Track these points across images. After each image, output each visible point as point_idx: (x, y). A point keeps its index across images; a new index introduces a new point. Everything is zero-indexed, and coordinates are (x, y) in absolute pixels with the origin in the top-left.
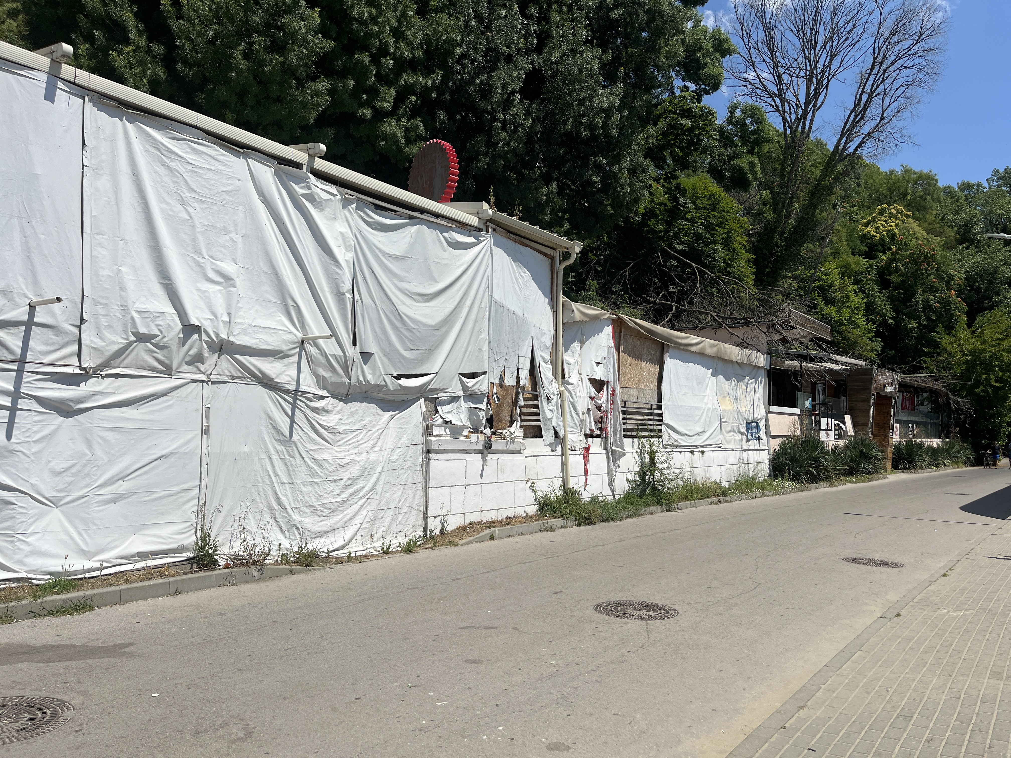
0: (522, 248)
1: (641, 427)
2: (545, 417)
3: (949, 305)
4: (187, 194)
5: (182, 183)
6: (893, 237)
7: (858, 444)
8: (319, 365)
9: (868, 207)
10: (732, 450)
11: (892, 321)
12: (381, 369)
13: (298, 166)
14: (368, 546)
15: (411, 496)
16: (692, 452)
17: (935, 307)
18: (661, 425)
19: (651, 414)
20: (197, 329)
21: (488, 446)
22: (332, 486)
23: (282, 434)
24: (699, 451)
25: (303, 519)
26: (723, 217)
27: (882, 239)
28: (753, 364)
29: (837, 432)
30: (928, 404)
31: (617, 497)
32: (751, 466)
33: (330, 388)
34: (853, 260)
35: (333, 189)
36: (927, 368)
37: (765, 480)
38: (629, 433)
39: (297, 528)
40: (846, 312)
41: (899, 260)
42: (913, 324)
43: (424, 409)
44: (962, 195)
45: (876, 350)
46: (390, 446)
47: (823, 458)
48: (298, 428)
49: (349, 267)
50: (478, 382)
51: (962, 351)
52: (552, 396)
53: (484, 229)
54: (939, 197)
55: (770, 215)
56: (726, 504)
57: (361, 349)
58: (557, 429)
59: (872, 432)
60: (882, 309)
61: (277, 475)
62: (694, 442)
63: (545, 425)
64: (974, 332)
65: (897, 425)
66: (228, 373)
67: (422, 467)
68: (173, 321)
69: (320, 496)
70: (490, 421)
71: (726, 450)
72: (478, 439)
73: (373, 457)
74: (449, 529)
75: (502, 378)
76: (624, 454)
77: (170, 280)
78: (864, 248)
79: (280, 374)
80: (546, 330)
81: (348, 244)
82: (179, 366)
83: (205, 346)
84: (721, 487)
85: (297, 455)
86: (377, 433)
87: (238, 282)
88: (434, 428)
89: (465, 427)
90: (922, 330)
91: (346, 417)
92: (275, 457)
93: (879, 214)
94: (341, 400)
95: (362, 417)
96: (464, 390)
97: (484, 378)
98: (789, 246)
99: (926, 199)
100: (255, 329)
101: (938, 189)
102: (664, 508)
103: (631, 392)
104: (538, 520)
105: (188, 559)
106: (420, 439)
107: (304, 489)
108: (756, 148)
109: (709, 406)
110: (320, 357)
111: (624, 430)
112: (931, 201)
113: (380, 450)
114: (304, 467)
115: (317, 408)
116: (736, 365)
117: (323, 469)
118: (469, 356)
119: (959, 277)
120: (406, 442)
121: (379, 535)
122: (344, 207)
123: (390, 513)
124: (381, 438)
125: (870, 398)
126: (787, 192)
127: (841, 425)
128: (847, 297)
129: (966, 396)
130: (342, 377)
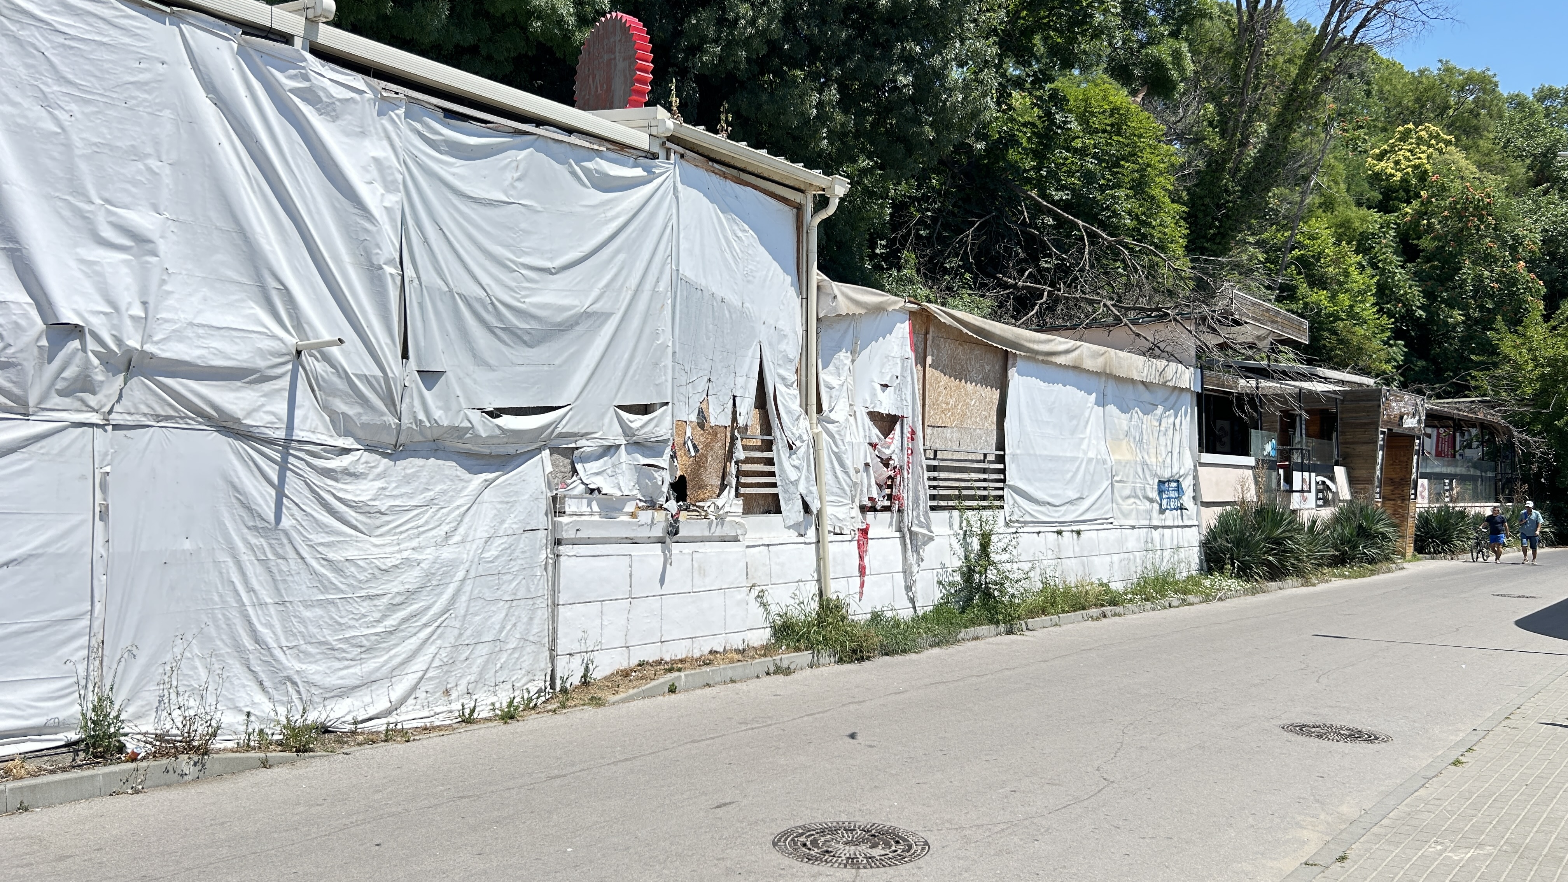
0: (738, 188)
1: (964, 492)
2: (785, 478)
3: (1514, 285)
4: (53, 88)
5: (44, 68)
6: (1423, 176)
7: (1355, 514)
8: (333, 392)
9: (1384, 130)
10: (1133, 527)
11: (1421, 312)
12: (461, 399)
13: (287, 39)
14: (438, 710)
15: (525, 620)
16: (1059, 533)
17: (1492, 288)
18: (1002, 489)
19: (984, 471)
20: (76, 331)
21: (673, 531)
22: (364, 607)
23: (260, 516)
24: (1072, 531)
25: (304, 667)
26: (1134, 145)
27: (1404, 180)
28: (1171, 384)
29: (1320, 495)
30: (1478, 447)
31: (920, 613)
32: (1167, 553)
33: (360, 434)
34: (1355, 214)
35: (358, 81)
36: (1476, 388)
37: (1190, 578)
38: (943, 503)
39: (294, 683)
40: (1344, 299)
41: (1433, 214)
42: (1458, 316)
43: (549, 468)
44: (1540, 108)
45: (1395, 360)
46: (482, 533)
47: (1290, 538)
48: (292, 505)
49: (392, 220)
50: (651, 420)
51: (1535, 359)
52: (798, 443)
53: (662, 154)
54: (1500, 110)
55: (1215, 142)
56: (1117, 619)
57: (418, 365)
58: (807, 499)
59: (1379, 493)
60: (1406, 293)
61: (250, 590)
62: (1063, 515)
63: (786, 491)
64: (1554, 328)
65: (1423, 483)
66: (146, 411)
67: (546, 569)
68: (26, 315)
69: (340, 624)
70: (679, 488)
71: (1122, 527)
72: (653, 519)
73: (447, 553)
74: (597, 674)
75: (702, 414)
76: (931, 539)
77: (17, 242)
78: (1377, 195)
79: (255, 410)
80: (787, 330)
81: (390, 178)
82: (44, 398)
83: (96, 361)
84: (1108, 591)
85: (292, 554)
86: (457, 512)
87: (162, 246)
88: (568, 501)
89: (627, 498)
90: (1470, 327)
91: (394, 485)
92: (246, 558)
93: (1400, 140)
94: (384, 455)
95: (428, 483)
96: (625, 434)
97: (665, 411)
98: (1246, 191)
99: (1479, 114)
100: (201, 331)
101: (1499, 98)
102: (1002, 628)
103: (948, 433)
104: (765, 655)
105: (68, 745)
106: (541, 520)
107: (307, 614)
108: (1185, 28)
109: (1091, 455)
110: (335, 379)
111: (933, 497)
112: (1488, 118)
113: (463, 541)
114: (305, 576)
115: (333, 470)
116: (1141, 387)
117: (346, 577)
118: (634, 376)
119: (1533, 240)
120: (514, 526)
121: (462, 688)
122: (381, 113)
123: (483, 650)
124: (467, 519)
125: (1377, 438)
126: (1242, 104)
127: (1328, 482)
128: (1347, 274)
129: (1540, 433)
130: (382, 414)
